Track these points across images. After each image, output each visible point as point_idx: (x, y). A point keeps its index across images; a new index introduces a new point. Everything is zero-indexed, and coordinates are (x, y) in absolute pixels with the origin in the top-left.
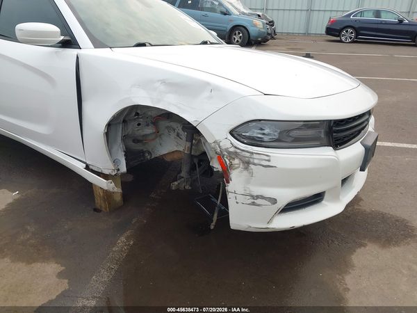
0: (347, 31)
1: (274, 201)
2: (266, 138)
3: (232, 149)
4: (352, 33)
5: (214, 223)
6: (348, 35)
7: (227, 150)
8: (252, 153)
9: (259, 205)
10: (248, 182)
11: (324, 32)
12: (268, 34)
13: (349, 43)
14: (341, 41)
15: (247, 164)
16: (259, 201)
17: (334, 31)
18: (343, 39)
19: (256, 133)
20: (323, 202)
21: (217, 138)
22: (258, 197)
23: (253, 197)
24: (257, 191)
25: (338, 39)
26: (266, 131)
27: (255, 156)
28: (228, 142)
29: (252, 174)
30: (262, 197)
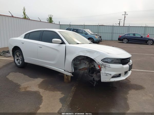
0: (125, 40)
1: (111, 75)
2: (109, 62)
3: (102, 64)
4: (126, 40)
5: (95, 85)
6: (125, 41)
7: (101, 64)
8: (106, 64)
9: (107, 76)
10: (105, 71)
11: (118, 40)
12: (100, 40)
13: (126, 43)
14: (123, 43)
15: (105, 67)
16: (107, 75)
17: (121, 39)
18: (124, 42)
19: (106, 60)
20: (121, 77)
21: (99, 61)
22: (107, 74)
23: (106, 74)
24: (107, 72)
25: (122, 42)
26: (109, 60)
27: (107, 65)
28: (101, 62)
29: (106, 69)
30: (108, 74)
